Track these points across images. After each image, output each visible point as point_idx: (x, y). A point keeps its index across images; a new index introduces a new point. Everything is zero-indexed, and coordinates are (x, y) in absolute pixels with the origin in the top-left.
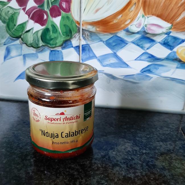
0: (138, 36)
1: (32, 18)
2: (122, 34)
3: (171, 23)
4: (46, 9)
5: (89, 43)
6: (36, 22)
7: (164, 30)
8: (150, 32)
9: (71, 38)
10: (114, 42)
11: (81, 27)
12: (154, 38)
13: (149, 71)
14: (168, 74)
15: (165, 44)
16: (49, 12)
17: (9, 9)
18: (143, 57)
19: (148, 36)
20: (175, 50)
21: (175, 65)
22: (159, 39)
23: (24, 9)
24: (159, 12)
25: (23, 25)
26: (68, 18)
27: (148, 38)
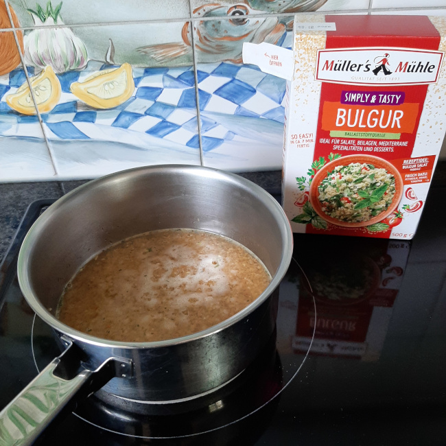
14: (12, 132)
20: (4, 99)
21: (14, 119)
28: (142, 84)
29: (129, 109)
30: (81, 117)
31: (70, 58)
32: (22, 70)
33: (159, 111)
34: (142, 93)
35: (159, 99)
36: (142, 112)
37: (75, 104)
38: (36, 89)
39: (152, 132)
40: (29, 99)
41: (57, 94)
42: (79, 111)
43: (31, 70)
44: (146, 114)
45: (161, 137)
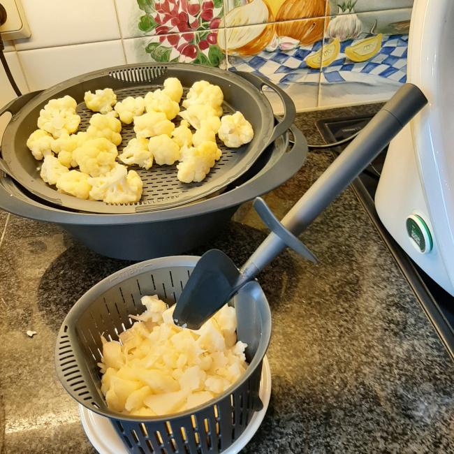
0: (275, 54)
1: (183, 53)
2: (261, 55)
3: (300, 40)
4: (195, 43)
5: (234, 66)
6: (187, 56)
7: (295, 46)
8: (284, 49)
9: (219, 64)
10: (255, 61)
11: (227, 54)
12: (287, 54)
13: (287, 80)
14: (302, 80)
15: (297, 56)
16: (198, 46)
17: (162, 48)
18: (281, 70)
19: (282, 52)
20: (305, 60)
21: (306, 71)
22: (292, 53)
23: (176, 47)
24: (289, 33)
25: (176, 60)
26: (215, 48)
27: (283, 54)
28: (385, 45)
29: (373, 61)
30: (344, 68)
31: (351, 32)
32: (322, 41)
33: (390, 61)
34: (383, 51)
35: (392, 54)
36: (380, 62)
37: (344, 60)
38: (325, 52)
39: (382, 74)
40: (319, 58)
41: (337, 54)
42: (345, 64)
43: (327, 40)
44: (382, 63)
45: (386, 77)
